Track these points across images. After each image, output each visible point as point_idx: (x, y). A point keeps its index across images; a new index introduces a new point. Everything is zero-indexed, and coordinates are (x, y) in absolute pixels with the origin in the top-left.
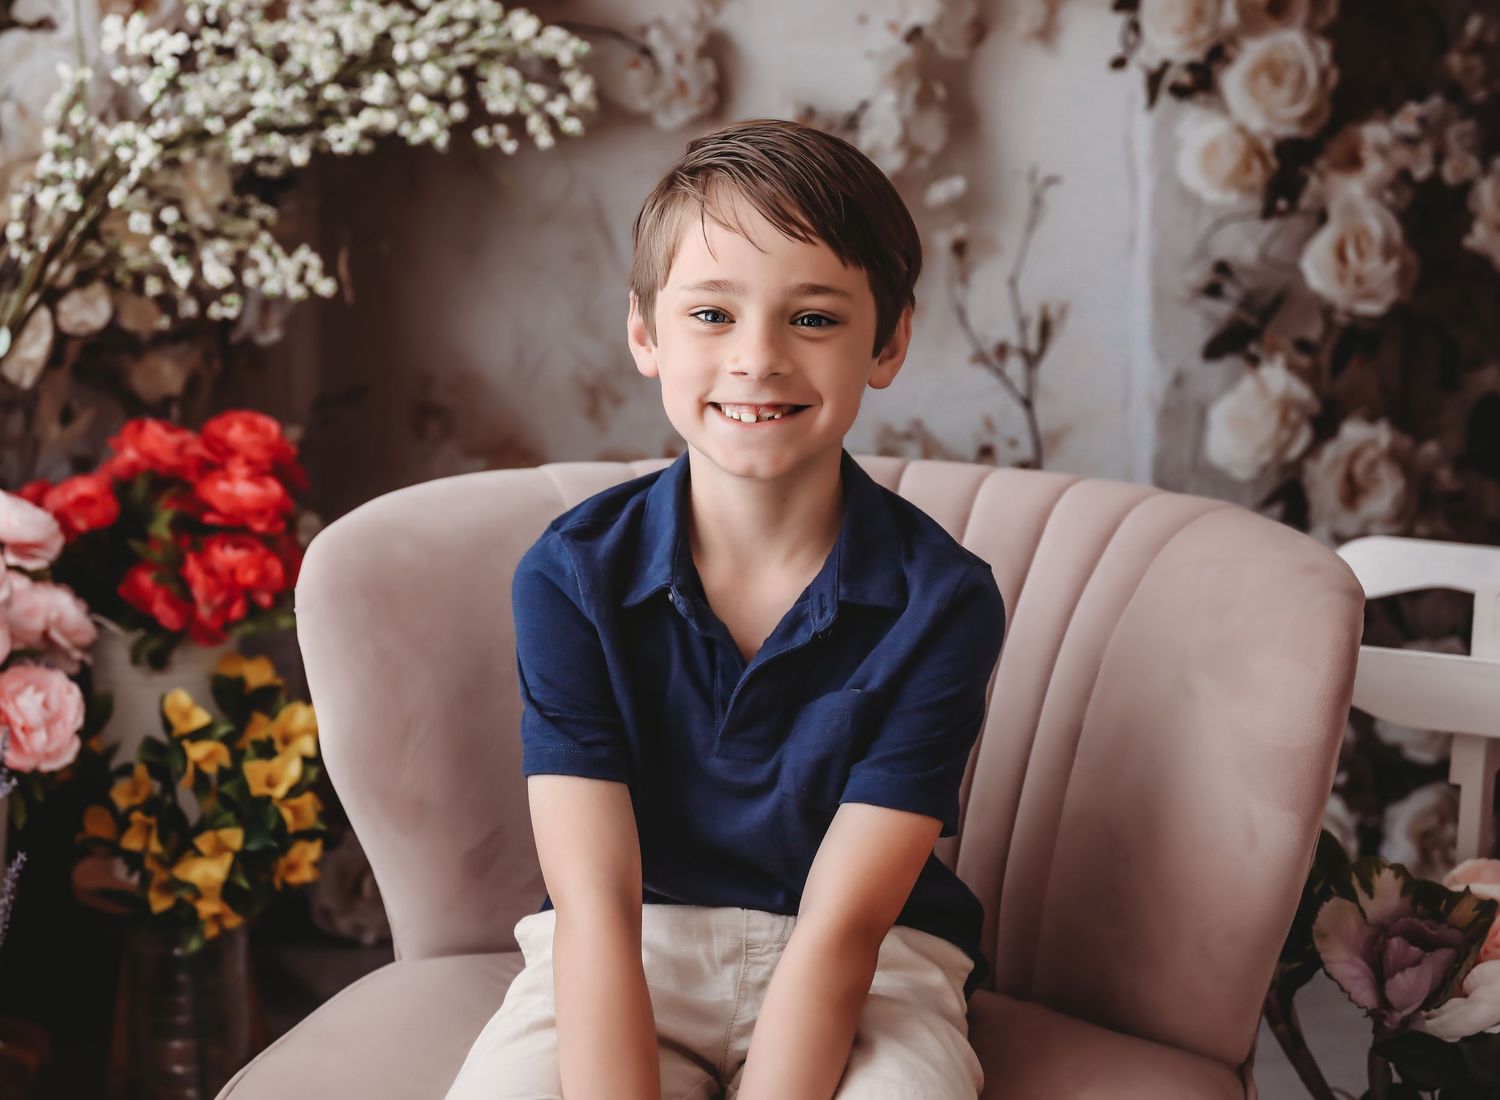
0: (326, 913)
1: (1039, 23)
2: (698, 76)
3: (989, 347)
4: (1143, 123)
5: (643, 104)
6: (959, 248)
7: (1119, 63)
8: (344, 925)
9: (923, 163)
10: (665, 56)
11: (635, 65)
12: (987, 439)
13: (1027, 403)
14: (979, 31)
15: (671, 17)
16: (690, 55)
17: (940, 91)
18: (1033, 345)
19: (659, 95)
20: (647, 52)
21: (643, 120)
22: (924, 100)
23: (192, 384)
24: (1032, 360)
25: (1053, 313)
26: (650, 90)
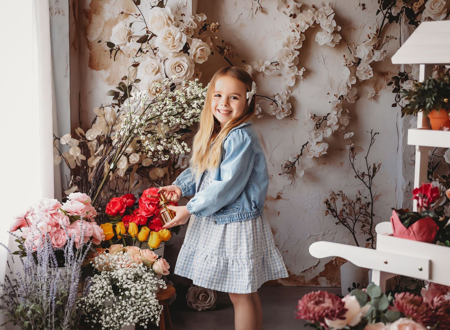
0: (190, 303)
1: (373, 95)
2: (287, 107)
3: (360, 174)
4: (401, 120)
5: (274, 114)
6: (352, 149)
7: (394, 105)
8: (194, 306)
9: (343, 128)
10: (279, 102)
11: (272, 104)
12: (359, 196)
13: (370, 188)
14: (358, 97)
15: (281, 93)
16: (285, 102)
17: (348, 112)
18: (371, 174)
19: (278, 111)
20: (275, 101)
21: (274, 117)
22: (344, 113)
23: (165, 175)
24: (371, 177)
25: (377, 166)
26: (275, 110)
